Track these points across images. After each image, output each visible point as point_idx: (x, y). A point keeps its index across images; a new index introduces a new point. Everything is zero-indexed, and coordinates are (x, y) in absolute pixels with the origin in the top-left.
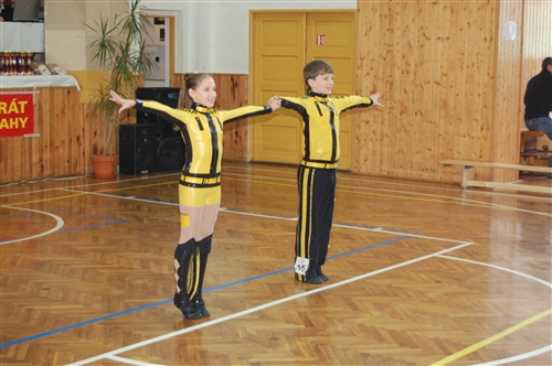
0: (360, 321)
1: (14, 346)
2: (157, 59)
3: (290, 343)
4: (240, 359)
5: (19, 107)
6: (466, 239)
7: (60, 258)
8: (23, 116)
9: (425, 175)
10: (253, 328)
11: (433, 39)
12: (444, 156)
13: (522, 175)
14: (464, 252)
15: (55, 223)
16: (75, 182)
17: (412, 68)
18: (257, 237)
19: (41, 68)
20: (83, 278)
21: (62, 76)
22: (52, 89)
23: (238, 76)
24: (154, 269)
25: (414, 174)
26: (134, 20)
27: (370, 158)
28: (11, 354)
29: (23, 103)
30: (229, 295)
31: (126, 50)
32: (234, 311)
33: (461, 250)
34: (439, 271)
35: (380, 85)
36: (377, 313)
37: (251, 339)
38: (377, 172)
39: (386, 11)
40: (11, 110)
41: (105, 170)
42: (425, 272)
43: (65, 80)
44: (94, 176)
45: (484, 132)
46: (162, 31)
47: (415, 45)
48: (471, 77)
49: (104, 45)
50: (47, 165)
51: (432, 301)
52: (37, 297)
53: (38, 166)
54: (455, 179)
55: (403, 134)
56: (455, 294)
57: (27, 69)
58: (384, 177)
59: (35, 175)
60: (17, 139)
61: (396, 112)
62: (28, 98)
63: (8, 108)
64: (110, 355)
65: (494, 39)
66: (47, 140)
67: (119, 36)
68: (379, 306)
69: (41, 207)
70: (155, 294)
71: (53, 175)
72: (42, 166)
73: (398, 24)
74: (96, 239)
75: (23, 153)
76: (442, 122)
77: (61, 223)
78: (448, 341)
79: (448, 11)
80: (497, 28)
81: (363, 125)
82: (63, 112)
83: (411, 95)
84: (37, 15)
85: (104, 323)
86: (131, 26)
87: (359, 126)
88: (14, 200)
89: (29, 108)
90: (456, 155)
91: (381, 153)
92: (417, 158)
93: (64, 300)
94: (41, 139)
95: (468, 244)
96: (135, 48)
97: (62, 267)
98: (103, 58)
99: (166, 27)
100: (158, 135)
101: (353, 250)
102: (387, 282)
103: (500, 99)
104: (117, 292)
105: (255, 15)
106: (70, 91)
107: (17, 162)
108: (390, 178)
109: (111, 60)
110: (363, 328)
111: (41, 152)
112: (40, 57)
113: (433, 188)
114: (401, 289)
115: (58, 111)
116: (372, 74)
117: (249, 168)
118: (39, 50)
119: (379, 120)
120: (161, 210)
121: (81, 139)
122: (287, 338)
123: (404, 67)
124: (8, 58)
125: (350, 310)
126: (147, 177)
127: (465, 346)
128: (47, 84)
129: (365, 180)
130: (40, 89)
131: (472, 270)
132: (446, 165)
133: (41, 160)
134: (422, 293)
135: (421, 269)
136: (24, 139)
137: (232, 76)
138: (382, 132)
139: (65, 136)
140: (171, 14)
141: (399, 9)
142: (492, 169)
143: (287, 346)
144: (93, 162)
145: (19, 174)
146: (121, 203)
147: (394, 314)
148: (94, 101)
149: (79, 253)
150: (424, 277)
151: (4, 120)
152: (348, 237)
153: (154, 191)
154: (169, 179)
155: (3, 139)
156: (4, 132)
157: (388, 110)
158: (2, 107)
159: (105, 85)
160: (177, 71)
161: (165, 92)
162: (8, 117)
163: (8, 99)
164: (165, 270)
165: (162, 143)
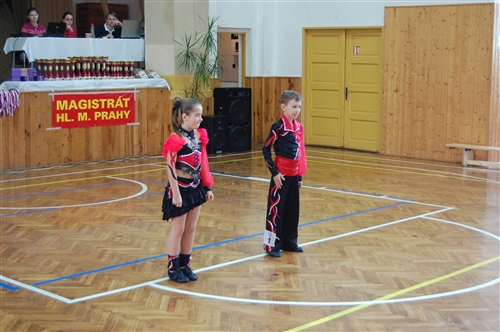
0: (344, 263)
1: (85, 276)
2: (234, 66)
3: (285, 277)
4: (245, 288)
5: (123, 102)
6: (449, 205)
7: (137, 214)
8: (127, 110)
9: (436, 156)
10: (261, 267)
11: (442, 49)
12: (450, 141)
14: (446, 215)
15: (141, 189)
17: (426, 71)
19: (141, 73)
20: (149, 229)
21: (157, 78)
22: (149, 89)
23: (294, 78)
25: (428, 155)
26: (210, 36)
27: (394, 143)
28: (81, 281)
29: (127, 100)
30: (252, 243)
31: (204, 60)
32: (252, 255)
33: (443, 213)
34: (419, 228)
35: (401, 85)
36: (358, 258)
37: (258, 274)
38: (399, 153)
39: (406, 28)
40: (117, 105)
42: (408, 229)
43: (159, 82)
45: (482, 122)
46: (237, 44)
47: (428, 53)
48: (472, 78)
49: (188, 55)
50: (145, 146)
51: (405, 251)
52: (112, 241)
53: (138, 147)
54: (459, 159)
55: (419, 123)
56: (424, 246)
57: (130, 74)
58: (404, 157)
59: (136, 153)
60: (122, 127)
61: (414, 106)
62: (131, 96)
63: (115, 104)
64: (152, 284)
65: (489, 49)
66: (145, 127)
67: (199, 49)
68: (362, 253)
69: (133, 177)
71: (148, 154)
72: (141, 147)
73: (416, 37)
75: (127, 137)
76: (449, 115)
77: (145, 188)
78: (404, 279)
79: (454, 28)
80: (492, 40)
81: (388, 116)
82: (157, 107)
83: (425, 92)
84: (140, 34)
85: (154, 261)
86: (208, 41)
87: (386, 118)
88: (118, 172)
89: (131, 103)
90: (460, 140)
91: (402, 138)
92: (429, 143)
93: (130, 245)
94: (140, 127)
95: (450, 208)
97: (136, 221)
98: (187, 65)
99: (239, 41)
100: (230, 124)
101: (359, 212)
102: (375, 236)
103: (494, 96)
105: (307, 31)
106: (163, 90)
107: (122, 143)
108: (408, 158)
109: (193, 68)
110: (344, 268)
111: (140, 137)
112: (141, 65)
113: (441, 165)
114: (384, 241)
115: (153, 105)
116: (396, 76)
118: (140, 60)
119: (401, 114)
120: (223, 180)
122: (284, 274)
123: (420, 71)
124: (116, 66)
125: (339, 255)
126: (221, 156)
127: (417, 283)
128: (145, 86)
129: (388, 160)
130: (140, 89)
131: (445, 228)
132: (451, 148)
133: (140, 143)
134: (399, 244)
135: (406, 226)
136: (127, 127)
137: (289, 79)
138: (403, 122)
139: (158, 125)
140: (243, 31)
141: (416, 25)
142: (487, 152)
143: (282, 280)
145: (123, 153)
147: (372, 260)
149: (151, 211)
150: (405, 232)
151: (112, 112)
152: (358, 202)
153: (222, 166)
154: (236, 157)
155: (112, 127)
156: (112, 122)
157: (407, 105)
158: (110, 103)
159: (189, 85)
160: (247, 75)
161: (236, 91)
162: (115, 110)
163: (115, 97)
164: (211, 224)
165: (233, 130)
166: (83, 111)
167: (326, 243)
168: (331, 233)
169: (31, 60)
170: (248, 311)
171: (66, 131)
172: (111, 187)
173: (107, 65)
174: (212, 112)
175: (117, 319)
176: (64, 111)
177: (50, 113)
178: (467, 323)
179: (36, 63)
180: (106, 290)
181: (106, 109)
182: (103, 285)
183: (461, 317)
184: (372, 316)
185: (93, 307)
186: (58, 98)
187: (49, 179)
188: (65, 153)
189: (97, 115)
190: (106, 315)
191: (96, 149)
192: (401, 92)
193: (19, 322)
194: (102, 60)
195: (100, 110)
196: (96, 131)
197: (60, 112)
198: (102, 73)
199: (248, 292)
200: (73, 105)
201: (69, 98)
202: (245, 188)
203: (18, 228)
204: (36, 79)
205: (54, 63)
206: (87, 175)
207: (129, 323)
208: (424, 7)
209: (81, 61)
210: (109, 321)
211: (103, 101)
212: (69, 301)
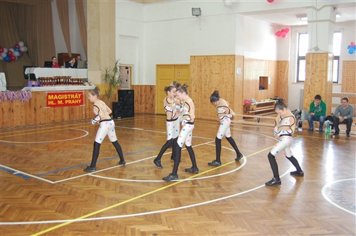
1: (60, 171)
2: (127, 80)
4: (130, 175)
5: (78, 96)
7: (84, 144)
8: (80, 99)
9: (212, 118)
10: (137, 166)
11: (214, 74)
13: (244, 118)
15: (86, 133)
17: (208, 83)
19: (86, 83)
21: (93, 86)
23: (152, 86)
25: (208, 118)
26: (116, 68)
28: (58, 174)
29: (80, 95)
31: (113, 78)
34: (205, 148)
35: (198, 89)
37: (136, 169)
38: (197, 117)
39: (199, 65)
40: (75, 97)
42: (200, 149)
47: (209, 76)
48: (226, 86)
49: (106, 76)
50: (88, 115)
52: (73, 156)
53: (85, 115)
56: (206, 156)
57: (81, 84)
58: (199, 119)
59: (84, 118)
60: (78, 107)
61: (203, 97)
62: (81, 93)
64: (90, 174)
65: (233, 74)
66: (88, 107)
67: (111, 73)
69: (82, 128)
70: (110, 155)
73: (203, 69)
75: (79, 112)
77: (88, 133)
79: (219, 65)
80: (234, 70)
84: (85, 66)
86: (115, 70)
88: (75, 126)
89: (82, 96)
92: (209, 113)
93: (80, 157)
94: (86, 107)
96: (117, 77)
97: (83, 147)
98: (106, 80)
99: (129, 70)
100: (125, 105)
102: (186, 152)
103: (236, 93)
105: (158, 66)
107: (78, 114)
109: (109, 81)
111: (86, 111)
112: (86, 80)
116: (195, 85)
117: (155, 116)
118: (85, 78)
119: (198, 101)
122: (148, 169)
123: (205, 83)
124: (75, 80)
126: (120, 119)
127: (203, 171)
128: (88, 89)
130: (85, 90)
136: (80, 107)
137: (150, 86)
140: (130, 66)
141: (203, 64)
143: (147, 172)
145: (78, 118)
154: (128, 120)
155: (73, 107)
156: (73, 104)
157: (200, 97)
158: (72, 96)
159: (107, 89)
160: (132, 84)
161: (128, 91)
162: (74, 99)
163: (74, 94)
165: (126, 108)
166: (60, 100)
169: (37, 77)
170: (131, 185)
171: (53, 108)
172: (73, 133)
173: (71, 80)
174: (117, 101)
175: (74, 190)
176: (52, 100)
177: (45, 101)
178: (223, 187)
179: (39, 79)
180: (69, 177)
181: (70, 99)
182: (68, 175)
183: (221, 185)
184: (184, 186)
185: (64, 185)
186: (49, 94)
187: (45, 130)
188: (52, 119)
189: (66, 102)
190: (69, 188)
191: (66, 117)
192: (197, 91)
193: (30, 192)
194: (69, 78)
195: (68, 99)
196: (66, 108)
197: (50, 100)
198: (69, 83)
199: (132, 177)
200: (56, 97)
201: (54, 94)
202: (131, 133)
203: (31, 151)
204: (39, 86)
205: (47, 79)
206: (62, 128)
207: (79, 191)
208: (207, 56)
209: (59, 78)
210: (71, 191)
211: (69, 95)
212: (53, 183)
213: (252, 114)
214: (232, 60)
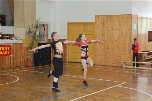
2: (43, 35)
5: (7, 48)
6: (124, 82)
7: (18, 88)
8: (8, 51)
9: (114, 65)
11: (115, 29)
12: (118, 60)
14: (124, 85)
15: (17, 79)
16: (22, 68)
17: (110, 37)
18: (70, 82)
19: (13, 38)
20: (24, 93)
22: (16, 43)
24: (43, 91)
25: (111, 64)
26: (37, 25)
27: (99, 61)
29: (8, 47)
30: (63, 97)
31: (35, 33)
34: (118, 90)
35: (101, 42)
38: (101, 64)
39: (103, 23)
41: (30, 65)
42: (114, 90)
43: (19, 41)
44: (27, 66)
45: (129, 53)
46: (45, 28)
47: (110, 31)
48: (125, 39)
49: (30, 32)
51: (116, 98)
52: (12, 98)
53: (12, 64)
54: (121, 66)
55: (107, 54)
57: (9, 38)
59: (12, 66)
60: (7, 57)
61: (106, 48)
62: (10, 46)
63: (4, 49)
65: (130, 29)
66: (15, 57)
67: (33, 30)
68: (102, 100)
70: (43, 97)
71: (16, 66)
72: (13, 64)
73: (106, 26)
74: (28, 83)
75: (8, 60)
76: (118, 51)
79: (119, 22)
80: (131, 26)
81: (97, 52)
82: (19, 49)
83: (109, 44)
84: (12, 24)
86: (36, 27)
87: (96, 52)
88: (6, 73)
89: (10, 48)
90: (121, 59)
91: (102, 59)
92: (111, 60)
93: (19, 99)
95: (125, 83)
96: (38, 33)
97: (19, 90)
98: (29, 35)
99: (46, 27)
100: (44, 55)
101: (95, 85)
102: (104, 93)
104: (33, 97)
105: (69, 24)
106: (21, 44)
107: (7, 63)
108: (104, 66)
109: (31, 36)
111: (13, 60)
112: (13, 35)
113: (115, 68)
114: (108, 95)
115: (17, 49)
116: (99, 39)
117: (68, 64)
118: (12, 33)
119: (101, 51)
120: (45, 75)
121: (24, 56)
123: (108, 37)
124: (5, 36)
126: (41, 66)
128: (15, 42)
129: (98, 66)
130: (13, 43)
131: (126, 90)
132: (119, 62)
133: (13, 62)
134: (113, 96)
136: (9, 57)
138: (102, 54)
139: (19, 56)
140: (47, 24)
141: (106, 22)
144: (27, 62)
145: (7, 66)
146: (34, 73)
148: (27, 46)
149: (23, 87)
150: (114, 92)
151: (4, 52)
152: (94, 81)
153: (43, 70)
154: (47, 67)
155: (3, 57)
156: (4, 55)
157: (103, 48)
158: (3, 48)
159: (30, 42)
160: (48, 38)
162: (4, 51)
163: (4, 46)
164: (46, 91)
165: (45, 57)
167: (88, 96)
168: (89, 93)
173: (1, 35)
181: (1, 51)
192: (101, 44)
208: (109, 16)
211: (0, 48)
213: (145, 61)
214: (129, 18)
